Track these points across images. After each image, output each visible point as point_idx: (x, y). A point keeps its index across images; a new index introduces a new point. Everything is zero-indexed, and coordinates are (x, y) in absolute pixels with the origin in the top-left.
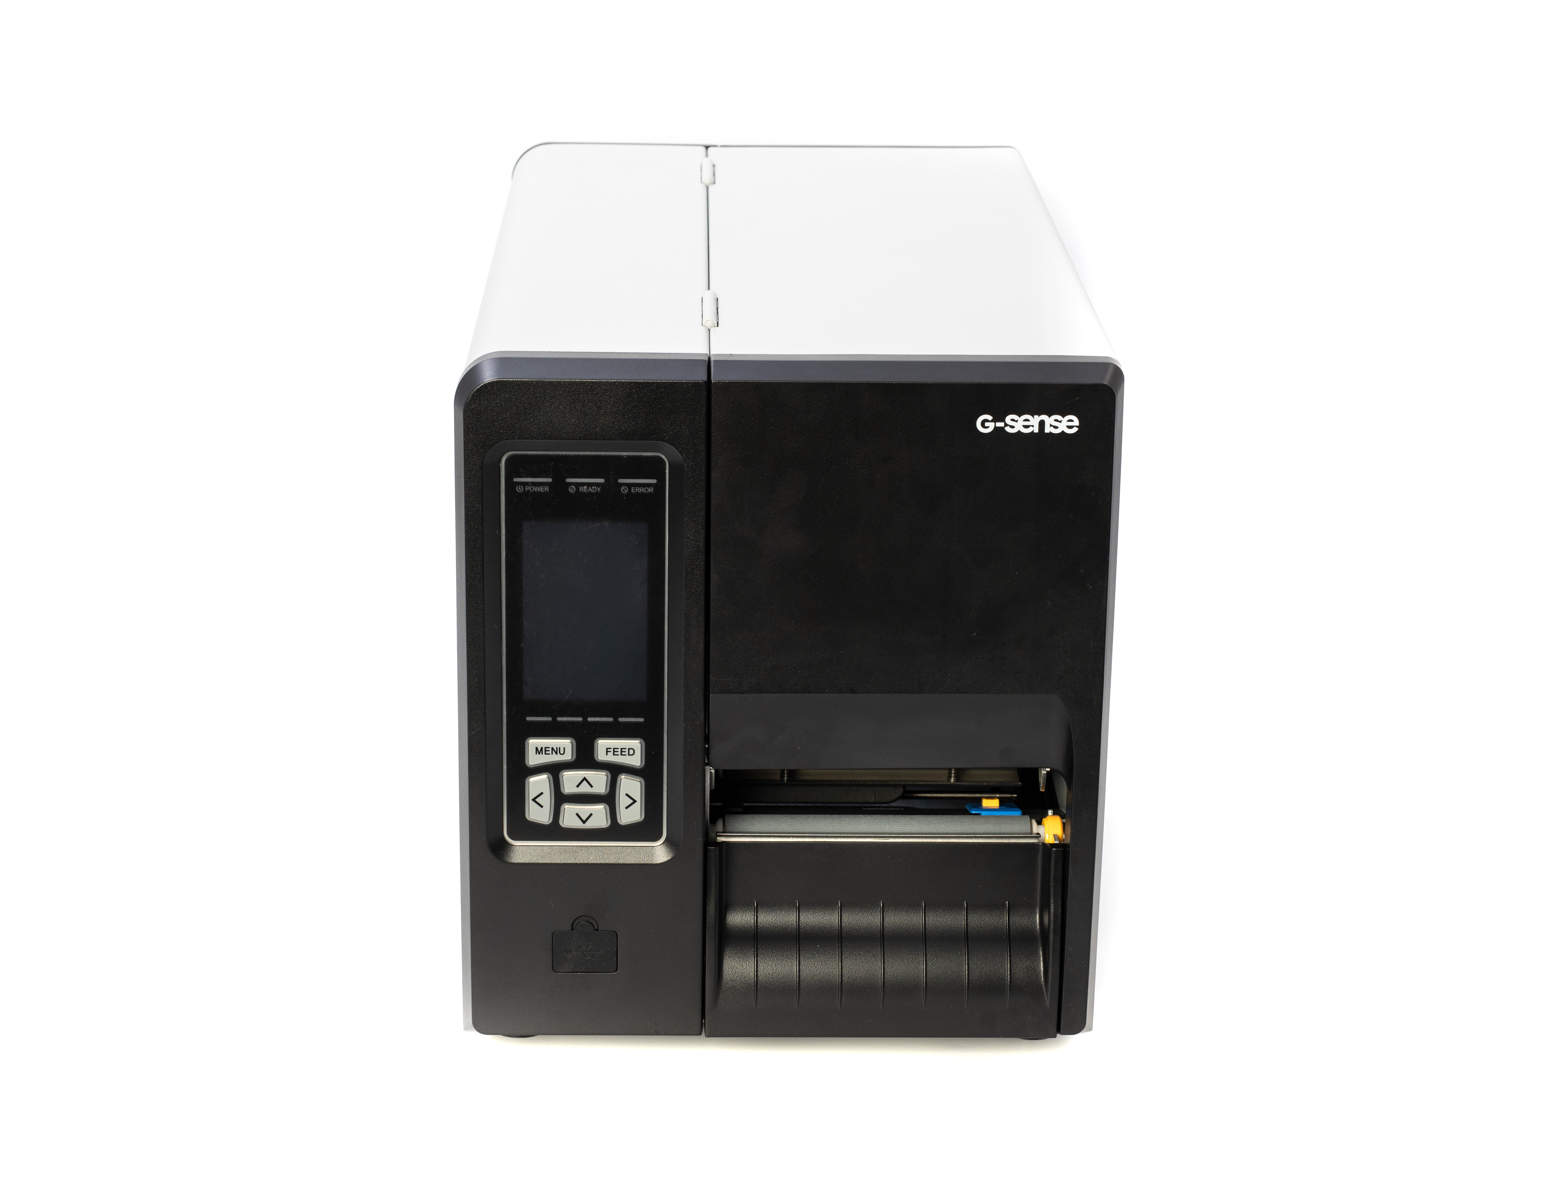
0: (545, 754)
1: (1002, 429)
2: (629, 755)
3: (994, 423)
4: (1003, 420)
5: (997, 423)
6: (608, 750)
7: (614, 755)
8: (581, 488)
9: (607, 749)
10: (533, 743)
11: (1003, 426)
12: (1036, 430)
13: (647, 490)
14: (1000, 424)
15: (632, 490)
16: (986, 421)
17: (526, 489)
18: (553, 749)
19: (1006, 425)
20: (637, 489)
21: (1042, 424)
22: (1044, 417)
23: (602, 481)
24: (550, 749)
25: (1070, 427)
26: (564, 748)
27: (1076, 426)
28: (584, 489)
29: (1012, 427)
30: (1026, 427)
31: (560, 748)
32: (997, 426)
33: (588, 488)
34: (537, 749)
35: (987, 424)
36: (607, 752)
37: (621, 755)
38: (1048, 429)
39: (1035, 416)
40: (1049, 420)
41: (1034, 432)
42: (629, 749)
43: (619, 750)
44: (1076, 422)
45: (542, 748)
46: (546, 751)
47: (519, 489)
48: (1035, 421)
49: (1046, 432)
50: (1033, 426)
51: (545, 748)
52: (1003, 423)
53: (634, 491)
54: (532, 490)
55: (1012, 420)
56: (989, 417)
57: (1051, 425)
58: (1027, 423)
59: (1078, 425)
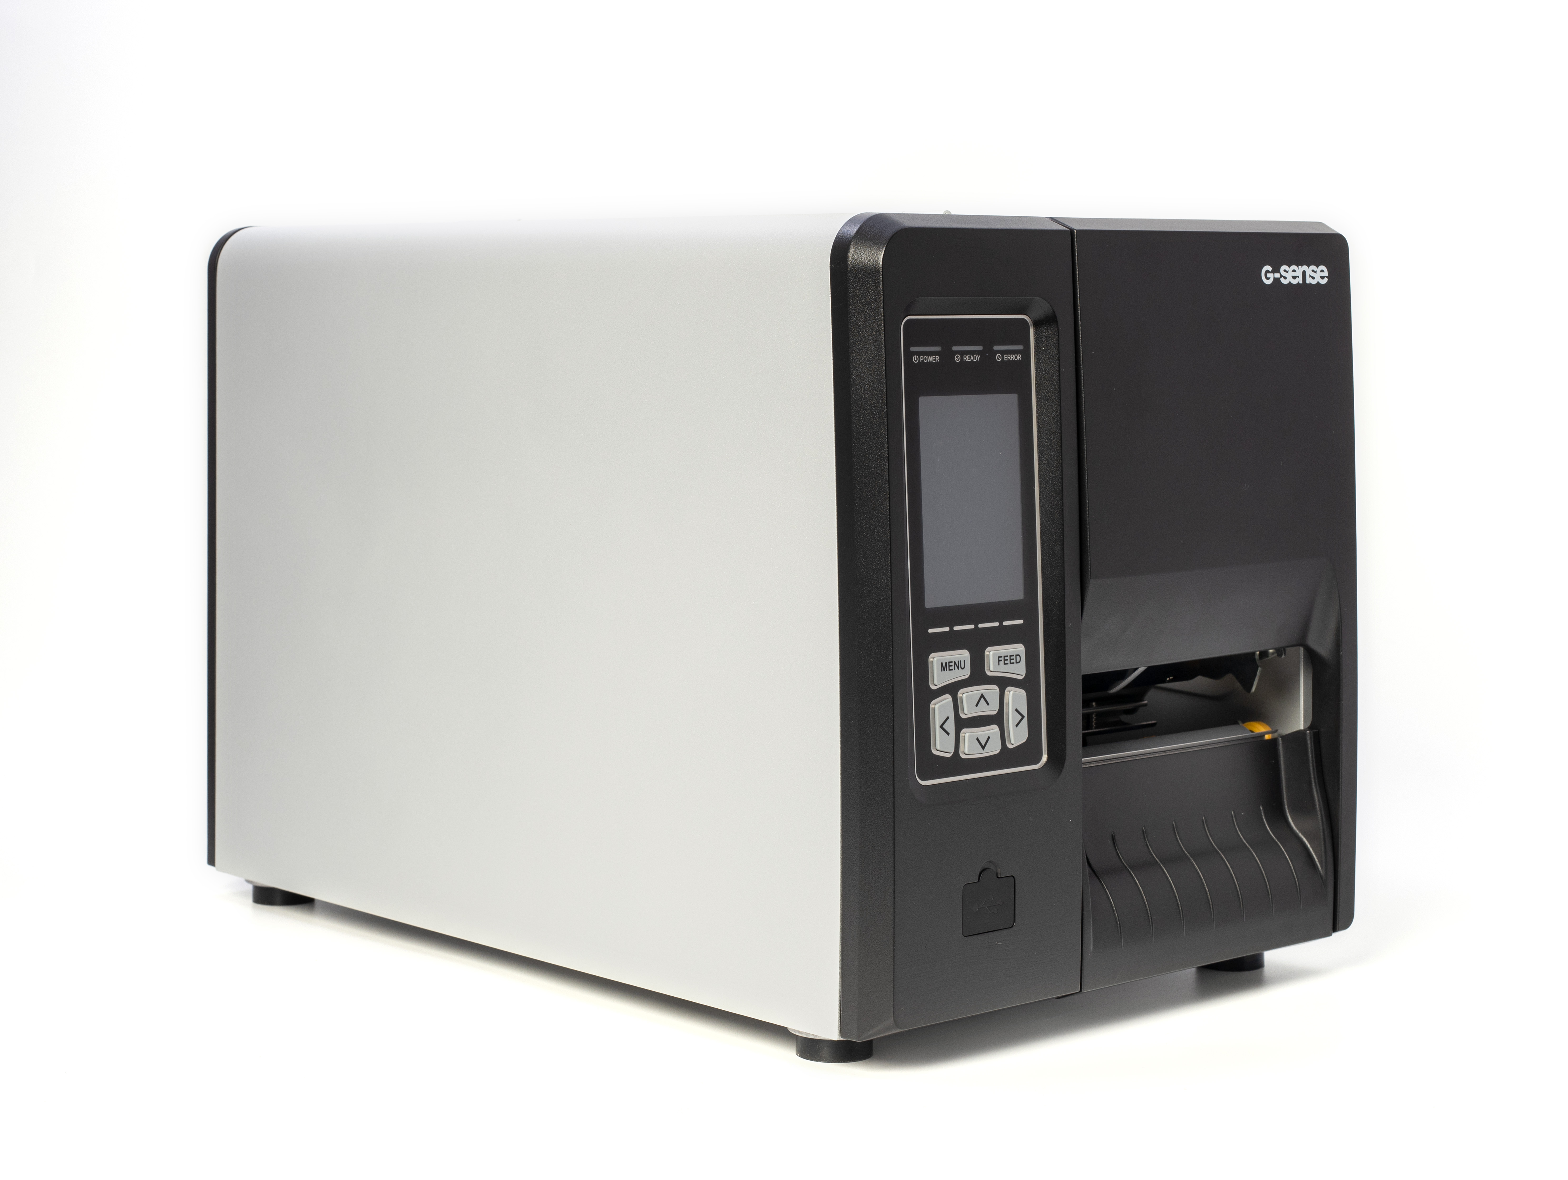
0: (950, 670)
1: (1278, 279)
2: (1017, 663)
3: (1273, 274)
4: (1279, 271)
5: (1275, 274)
6: (1000, 659)
7: (1005, 664)
8: (965, 357)
9: (999, 657)
10: (936, 659)
11: (1279, 277)
13: (1016, 357)
14: (1277, 275)
15: (1005, 357)
16: (1267, 272)
17: (921, 359)
18: (955, 662)
19: (1281, 276)
20: (1009, 356)
21: (1304, 273)
22: (1305, 268)
23: (981, 348)
24: (953, 664)
25: (1322, 278)
26: (964, 661)
27: (1326, 277)
28: (966, 358)
29: (1285, 278)
30: (1294, 277)
31: (961, 661)
32: (1275, 277)
33: (970, 357)
34: (942, 663)
35: (1269, 275)
36: (999, 661)
37: (1011, 663)
38: (1309, 280)
40: (1309, 270)
41: (1300, 283)
42: (1016, 655)
43: (1008, 658)
44: (1326, 273)
45: (946, 663)
46: (949, 666)
47: (915, 359)
48: (1300, 270)
49: (1307, 283)
50: (1298, 277)
51: (949, 662)
52: (1279, 274)
53: (1006, 359)
54: (926, 360)
55: (1285, 271)
56: (1268, 268)
57: (1310, 276)
58: (1294, 274)
59: (1327, 275)
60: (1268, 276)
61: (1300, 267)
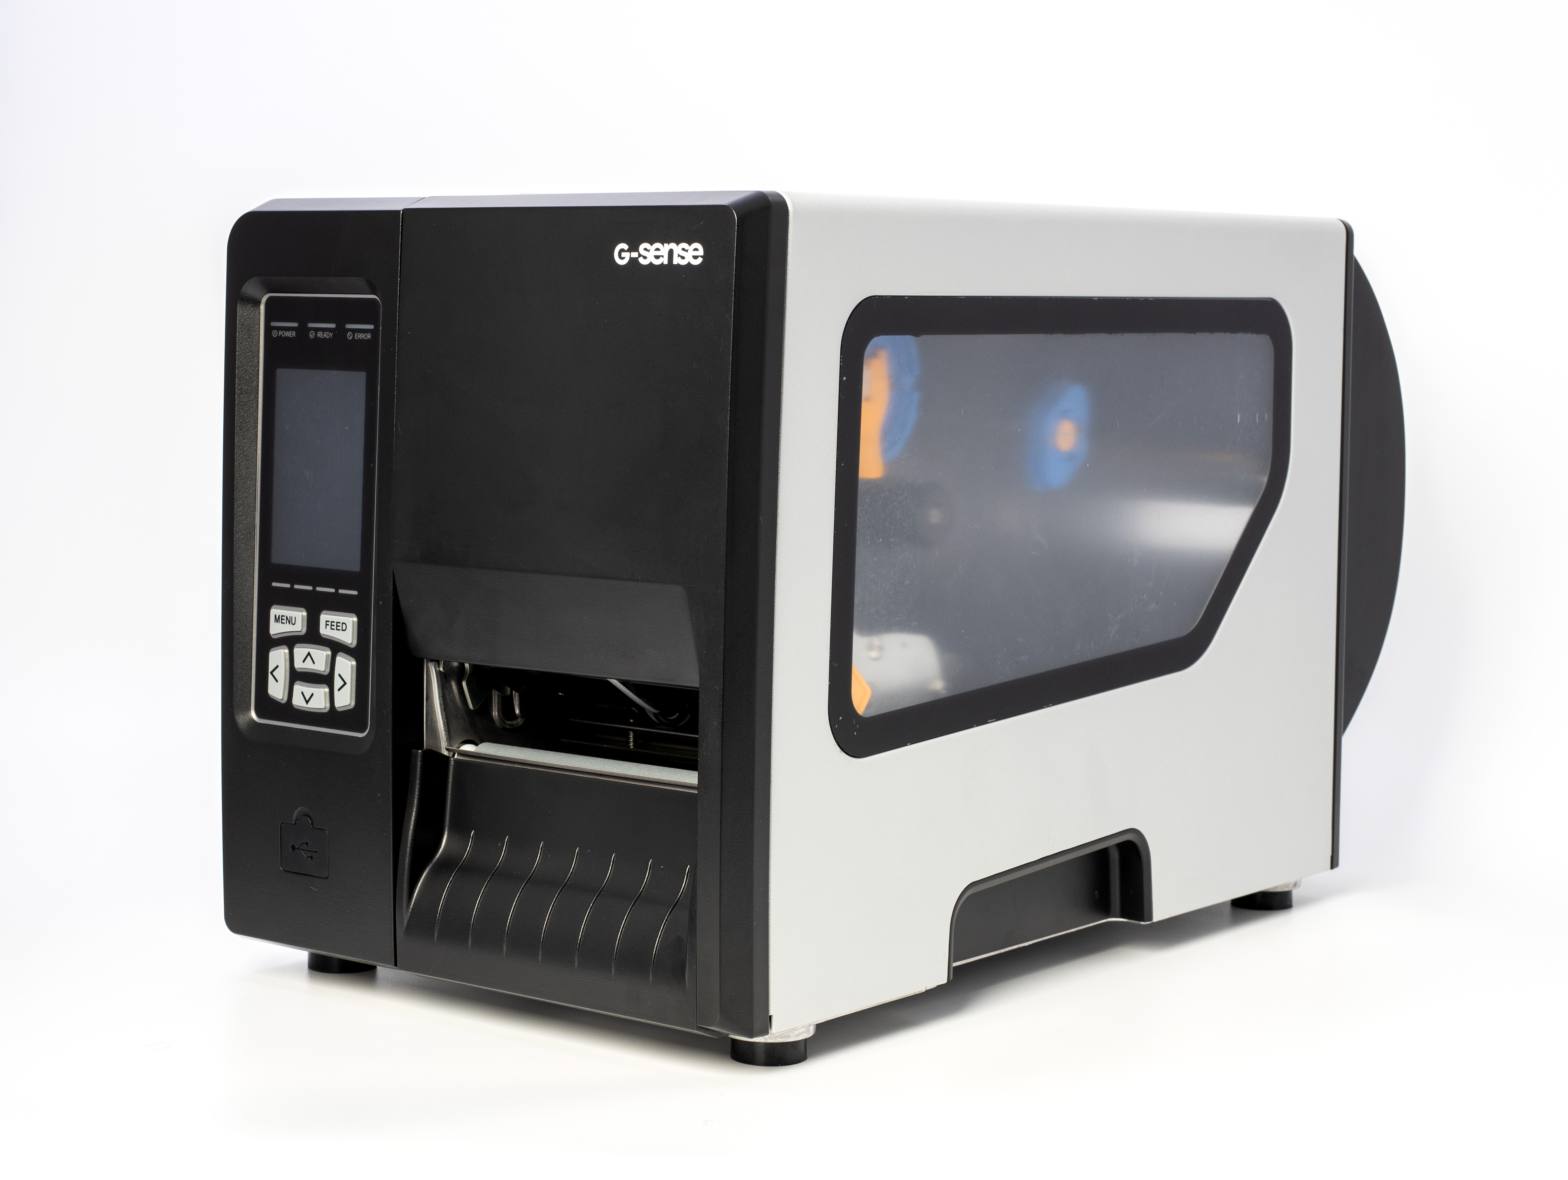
0: (282, 623)
1: (636, 259)
2: (342, 630)
3: (629, 253)
4: (637, 250)
5: (632, 253)
6: (328, 623)
7: (331, 629)
9: (327, 621)
10: (275, 611)
11: (637, 256)
12: (666, 263)
13: (366, 336)
14: (635, 255)
15: (356, 336)
16: (622, 250)
17: (280, 334)
18: (287, 617)
19: (640, 255)
20: (359, 335)
21: (671, 252)
22: (673, 246)
23: (333, 326)
24: (285, 618)
25: (695, 257)
26: (295, 618)
27: (701, 256)
28: (320, 334)
29: (645, 258)
30: (657, 257)
31: (292, 618)
32: (632, 256)
33: (323, 334)
34: (275, 615)
35: (623, 254)
36: (326, 625)
37: (337, 629)
38: (676, 261)
39: (665, 244)
40: (677, 249)
41: (664, 263)
42: (343, 623)
43: (335, 624)
44: (701, 252)
45: (279, 616)
46: (282, 619)
47: (275, 334)
48: (665, 249)
49: (674, 263)
50: (663, 256)
51: (282, 616)
52: (637, 253)
53: (357, 337)
54: (283, 335)
55: (645, 249)
56: (625, 246)
57: (679, 256)
58: (658, 253)
59: (702, 254)
60: (622, 256)
61: (666, 245)
